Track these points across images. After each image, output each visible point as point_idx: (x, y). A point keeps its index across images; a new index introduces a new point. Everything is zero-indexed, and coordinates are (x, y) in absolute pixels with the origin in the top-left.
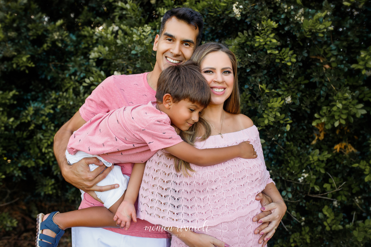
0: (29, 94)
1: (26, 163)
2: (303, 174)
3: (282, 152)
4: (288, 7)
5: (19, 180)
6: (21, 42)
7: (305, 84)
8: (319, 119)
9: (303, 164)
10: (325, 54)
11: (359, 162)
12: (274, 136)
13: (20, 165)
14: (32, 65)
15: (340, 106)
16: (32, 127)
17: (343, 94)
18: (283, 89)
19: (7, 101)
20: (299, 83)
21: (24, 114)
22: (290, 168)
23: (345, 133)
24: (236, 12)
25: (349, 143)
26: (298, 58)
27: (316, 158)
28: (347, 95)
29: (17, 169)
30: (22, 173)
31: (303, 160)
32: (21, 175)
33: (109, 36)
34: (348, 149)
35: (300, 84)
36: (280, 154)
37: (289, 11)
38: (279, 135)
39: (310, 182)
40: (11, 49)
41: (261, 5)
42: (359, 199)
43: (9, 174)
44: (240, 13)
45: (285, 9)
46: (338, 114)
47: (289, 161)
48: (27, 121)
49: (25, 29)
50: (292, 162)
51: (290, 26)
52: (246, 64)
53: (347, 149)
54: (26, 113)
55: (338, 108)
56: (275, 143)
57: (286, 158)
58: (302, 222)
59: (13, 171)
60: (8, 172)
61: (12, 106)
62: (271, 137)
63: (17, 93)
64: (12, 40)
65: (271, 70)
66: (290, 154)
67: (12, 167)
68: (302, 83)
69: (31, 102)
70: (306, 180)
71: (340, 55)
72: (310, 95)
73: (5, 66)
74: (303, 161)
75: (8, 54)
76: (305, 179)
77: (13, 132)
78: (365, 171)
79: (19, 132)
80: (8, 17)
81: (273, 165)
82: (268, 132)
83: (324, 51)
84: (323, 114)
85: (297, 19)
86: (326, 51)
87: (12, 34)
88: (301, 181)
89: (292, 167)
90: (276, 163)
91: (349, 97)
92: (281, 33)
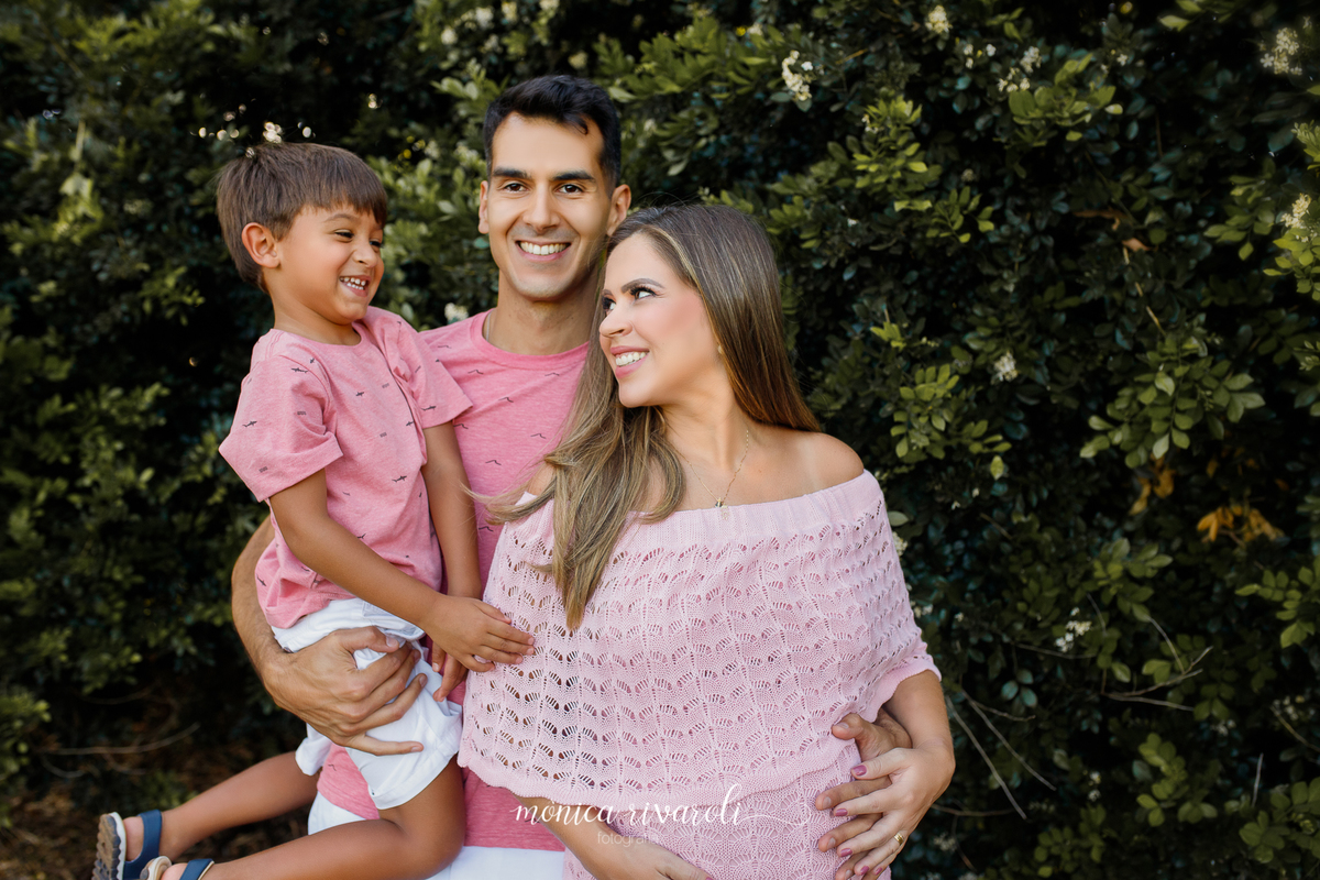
0: (216, 392)
1: (209, 613)
2: (1071, 625)
3: (1006, 547)
4: (975, 51)
5: (194, 666)
6: (165, 228)
7: (1068, 310)
8: (1104, 432)
9: (1072, 591)
10: (1128, 199)
11: (1258, 579)
12: (959, 496)
13: (189, 619)
14: (195, 299)
15: (1167, 384)
16: (217, 498)
17: (1179, 344)
18: (983, 332)
19: (137, 419)
20: (1048, 306)
21: (193, 456)
22: (1029, 605)
23: (1240, 471)
24: (794, 85)
25: (1253, 505)
26: (1038, 222)
27: (1115, 569)
28: (1193, 344)
29: (182, 631)
30: (195, 643)
31: (1073, 576)
32: (193, 650)
33: (421, 190)
34: (1250, 529)
35: (1052, 311)
36: (997, 555)
37: (980, 63)
38: (976, 492)
39: (1096, 650)
40: (134, 253)
41: (882, 52)
42: (1298, 707)
43: (157, 648)
44: (806, 89)
45: (966, 57)
46: (1165, 412)
47: (1024, 581)
48: (199, 478)
49: (178, 188)
50: (1033, 585)
51: (990, 113)
52: (841, 255)
53: (1245, 528)
54: (199, 454)
55: (1161, 393)
56: (983, 520)
57: (1013, 569)
58: (1092, 788)
59: (168, 639)
60: (152, 643)
61: (153, 434)
62: (948, 500)
63: (165, 392)
64: (136, 225)
65: (953, 269)
66: (1028, 554)
67: (166, 626)
68: (1058, 306)
69: (215, 417)
70: (1083, 644)
71: (1184, 201)
72: (1082, 348)
73: (124, 307)
74: (1071, 582)
75: (122, 272)
76: (1078, 639)
77: (164, 516)
78: (1284, 609)
79: (182, 515)
80: (120, 153)
81: (968, 596)
82: (937, 484)
83: (1126, 189)
84: (1118, 416)
85: (1005, 88)
86: (1132, 190)
87: (135, 207)
88: (1064, 649)
89: (1034, 599)
90: (981, 588)
91: (1201, 349)
92: (968, 139)
